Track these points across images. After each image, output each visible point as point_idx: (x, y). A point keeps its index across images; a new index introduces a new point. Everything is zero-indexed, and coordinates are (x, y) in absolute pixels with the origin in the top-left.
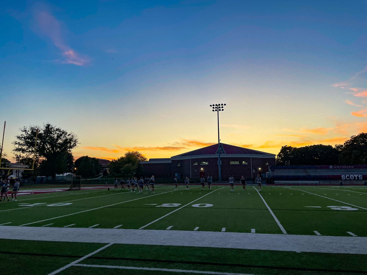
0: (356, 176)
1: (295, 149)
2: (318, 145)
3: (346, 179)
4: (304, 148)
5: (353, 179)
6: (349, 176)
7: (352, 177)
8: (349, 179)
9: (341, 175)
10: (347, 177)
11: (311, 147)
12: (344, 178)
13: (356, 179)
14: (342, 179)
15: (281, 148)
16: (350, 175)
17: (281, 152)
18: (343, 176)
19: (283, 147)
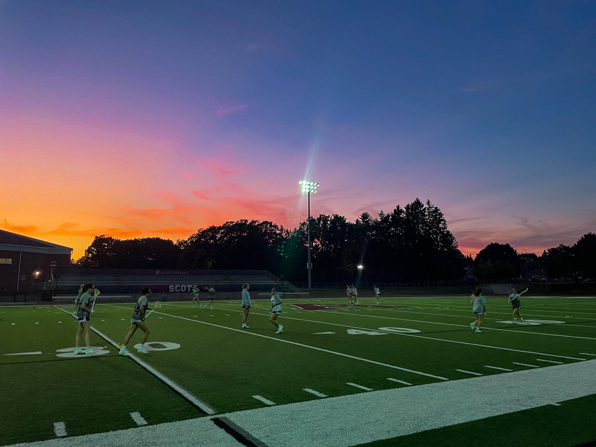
0: (189, 286)
1: (118, 242)
2: (154, 238)
3: (175, 292)
4: (131, 241)
5: (184, 291)
6: (179, 286)
7: (183, 289)
8: (179, 290)
9: (169, 285)
10: (177, 287)
11: (143, 240)
12: (172, 290)
13: (189, 290)
14: (170, 291)
15: (93, 239)
16: (181, 285)
17: (92, 246)
18: (172, 287)
19: (96, 237)
